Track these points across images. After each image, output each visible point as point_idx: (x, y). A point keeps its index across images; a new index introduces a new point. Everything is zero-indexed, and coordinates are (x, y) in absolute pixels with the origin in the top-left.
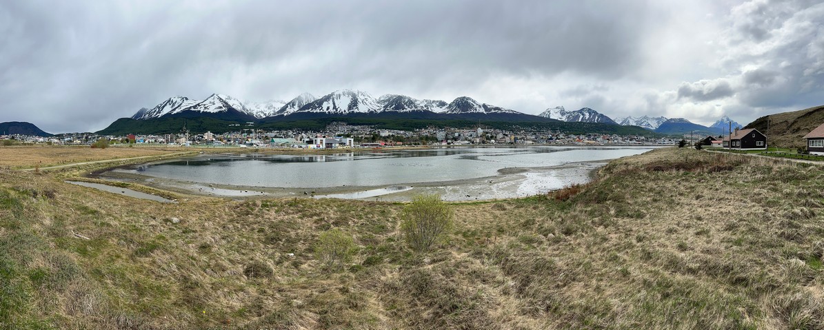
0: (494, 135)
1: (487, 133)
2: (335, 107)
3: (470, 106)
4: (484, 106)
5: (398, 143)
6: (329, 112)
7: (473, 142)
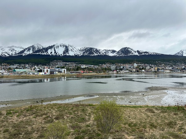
0: (144, 67)
1: (140, 66)
2: (55, 52)
3: (130, 52)
4: (138, 51)
5: (90, 72)
6: (52, 55)
7: (131, 71)
